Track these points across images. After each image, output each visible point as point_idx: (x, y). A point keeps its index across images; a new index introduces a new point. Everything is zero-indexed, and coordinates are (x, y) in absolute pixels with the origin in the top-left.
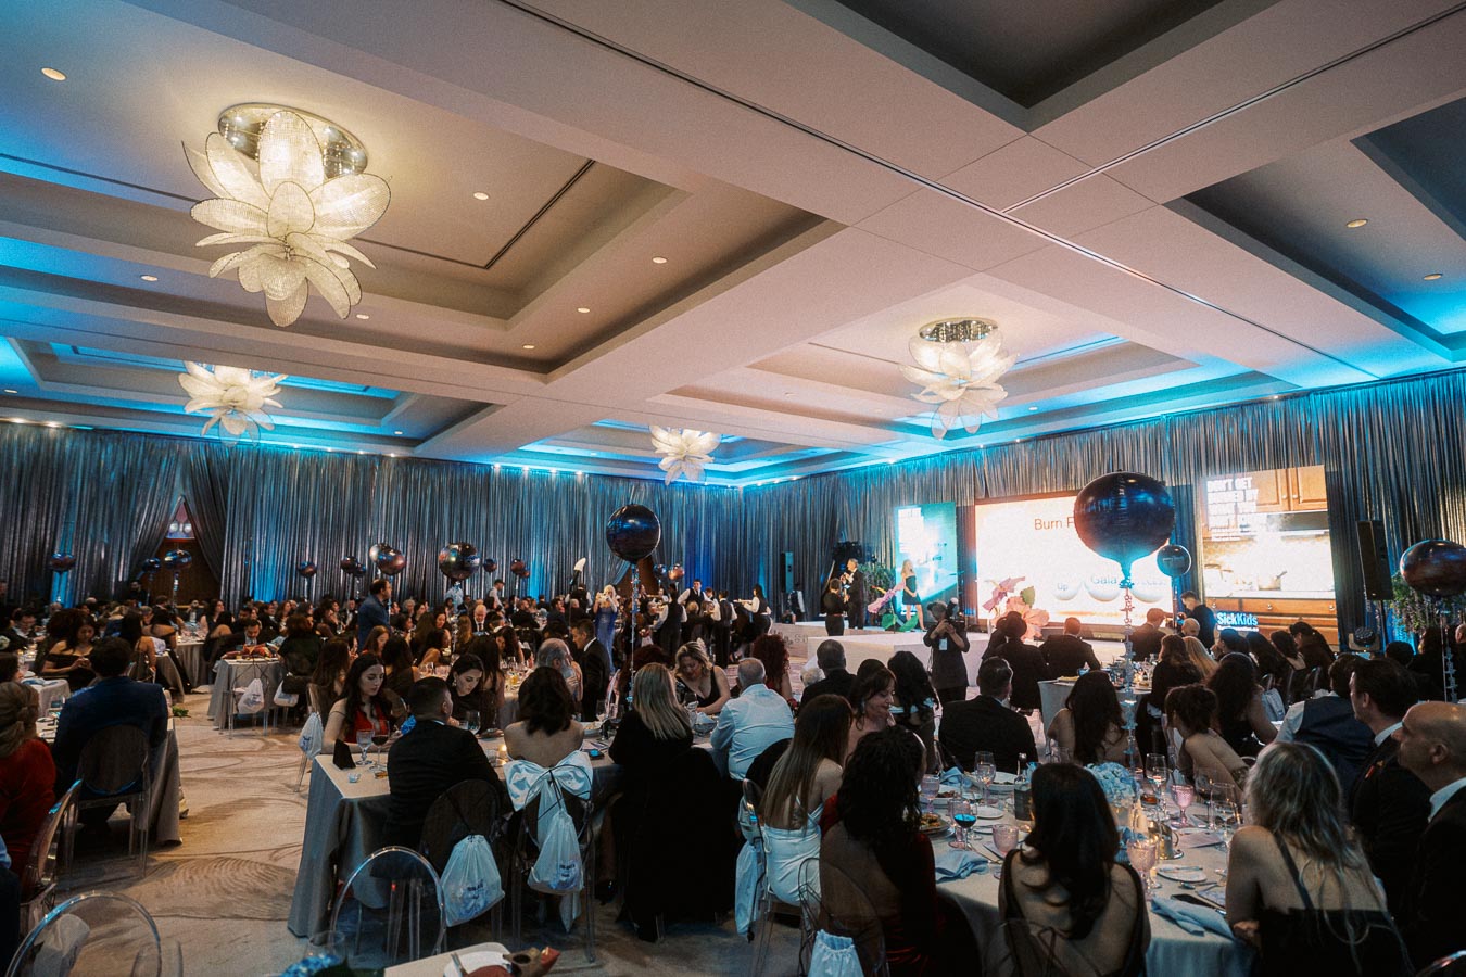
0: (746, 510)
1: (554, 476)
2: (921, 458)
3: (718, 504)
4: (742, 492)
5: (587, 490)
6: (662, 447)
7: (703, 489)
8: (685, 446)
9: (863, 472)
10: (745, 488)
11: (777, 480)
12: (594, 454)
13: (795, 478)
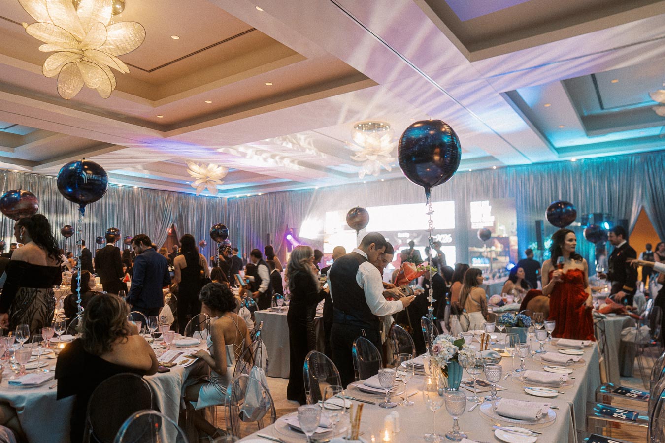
0: (229, 211)
2: (333, 186)
3: (213, 208)
5: (140, 196)
7: (205, 198)
8: (208, 174)
9: (300, 192)
10: (228, 199)
13: (260, 194)
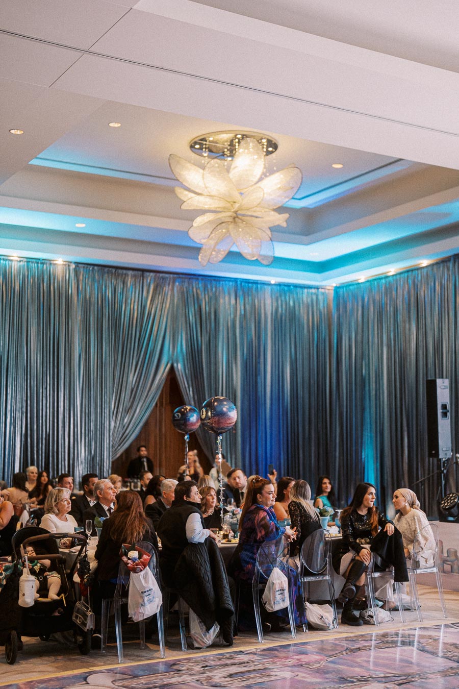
0: (339, 325)
1: (15, 266)
3: (293, 316)
4: (332, 294)
5: (73, 290)
6: (192, 201)
7: (268, 289)
8: (236, 194)
10: (337, 288)
11: (392, 269)
12: (80, 226)
13: (425, 263)
